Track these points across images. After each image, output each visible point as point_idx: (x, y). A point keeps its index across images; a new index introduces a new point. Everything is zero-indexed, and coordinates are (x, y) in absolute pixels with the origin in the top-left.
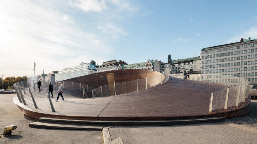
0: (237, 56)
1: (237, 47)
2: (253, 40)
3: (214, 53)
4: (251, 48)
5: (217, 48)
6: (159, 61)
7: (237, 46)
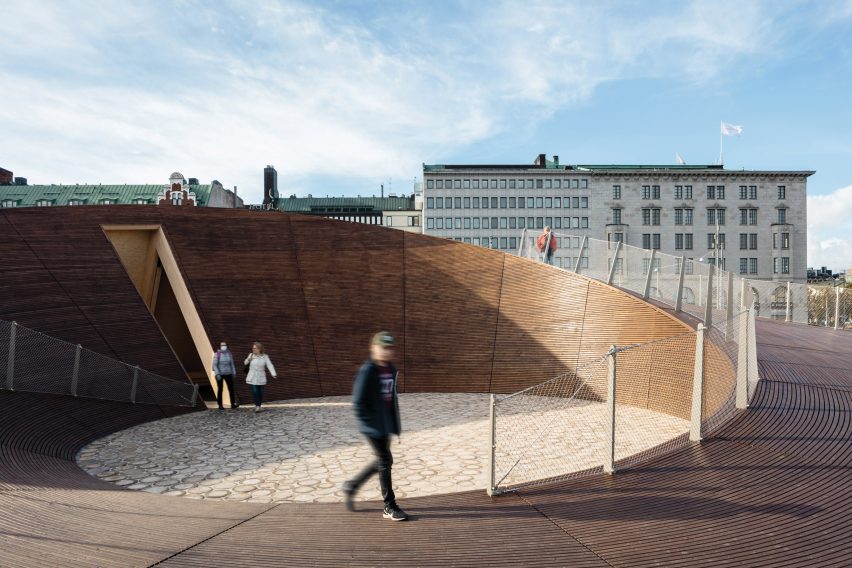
0: (536, 213)
1: (535, 182)
2: (569, 168)
3: (468, 189)
4: (572, 193)
5: (460, 174)
6: (229, 192)
7: (535, 178)
